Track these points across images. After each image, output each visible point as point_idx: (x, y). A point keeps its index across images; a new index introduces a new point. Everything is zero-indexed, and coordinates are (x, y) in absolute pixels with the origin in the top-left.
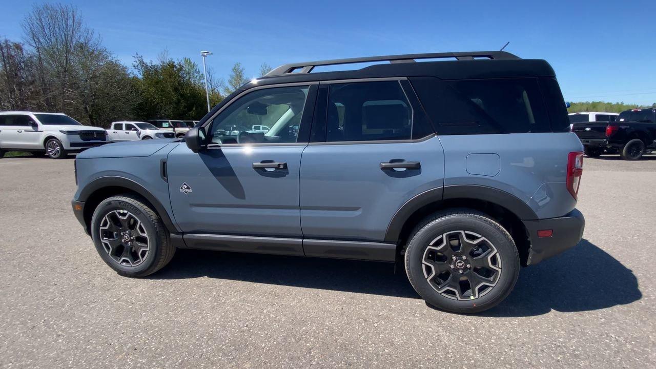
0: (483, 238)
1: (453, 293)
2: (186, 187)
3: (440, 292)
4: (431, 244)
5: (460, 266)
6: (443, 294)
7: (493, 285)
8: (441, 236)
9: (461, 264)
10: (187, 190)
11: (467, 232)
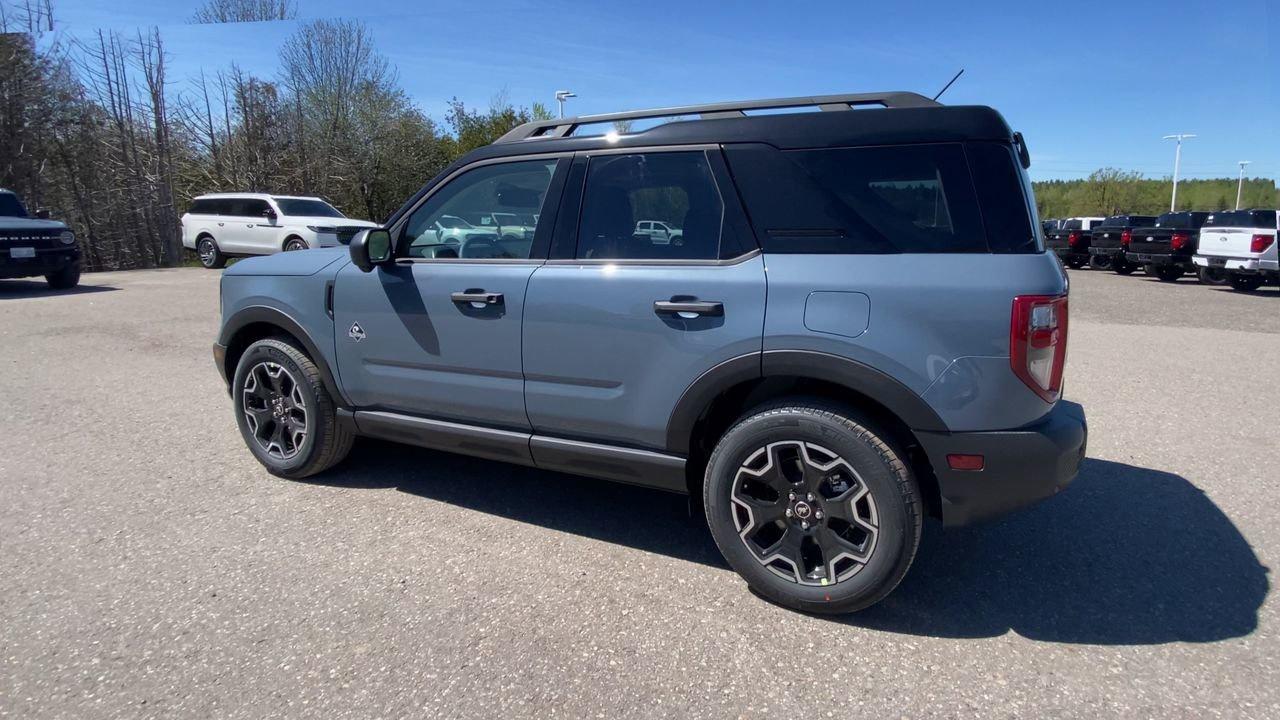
0: (841, 461)
1: (788, 568)
2: (357, 329)
3: (764, 562)
4: (746, 463)
5: (802, 514)
6: (770, 567)
7: (864, 561)
8: (762, 450)
9: (804, 510)
10: (359, 335)
11: (810, 445)
